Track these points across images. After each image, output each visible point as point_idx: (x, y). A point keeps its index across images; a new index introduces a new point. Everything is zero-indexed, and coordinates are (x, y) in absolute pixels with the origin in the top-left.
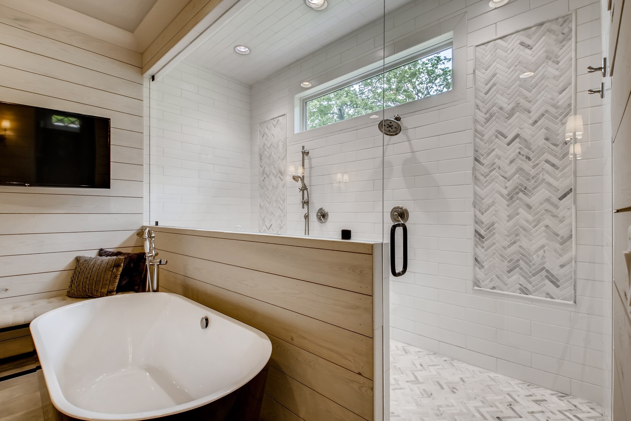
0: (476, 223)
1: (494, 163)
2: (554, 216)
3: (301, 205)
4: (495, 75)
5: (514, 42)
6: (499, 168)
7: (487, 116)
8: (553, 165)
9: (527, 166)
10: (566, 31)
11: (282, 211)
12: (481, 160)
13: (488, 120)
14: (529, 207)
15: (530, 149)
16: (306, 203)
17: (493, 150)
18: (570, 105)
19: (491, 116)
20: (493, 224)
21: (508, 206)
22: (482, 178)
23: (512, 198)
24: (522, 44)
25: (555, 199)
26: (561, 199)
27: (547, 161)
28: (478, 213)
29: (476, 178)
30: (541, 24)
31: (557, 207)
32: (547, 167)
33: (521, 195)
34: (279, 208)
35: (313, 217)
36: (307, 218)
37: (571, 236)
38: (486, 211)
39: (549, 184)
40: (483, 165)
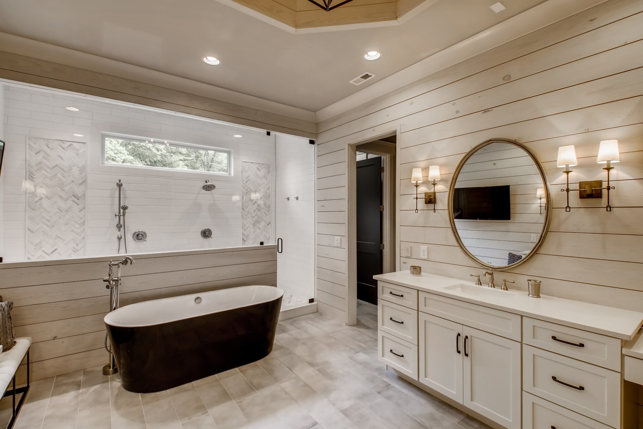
0: (243, 235)
1: (249, 211)
2: (266, 231)
4: (249, 176)
5: (255, 166)
6: (251, 213)
7: (246, 191)
8: (266, 214)
9: (259, 213)
10: (269, 170)
11: (78, 235)
12: (244, 209)
13: (247, 193)
14: (260, 228)
15: (260, 207)
17: (249, 206)
18: (270, 195)
19: (248, 192)
20: (248, 235)
21: (253, 228)
22: (245, 216)
23: (254, 225)
24: (257, 168)
25: (266, 226)
26: (267, 225)
27: (264, 212)
28: (243, 231)
29: (243, 216)
30: (263, 164)
31: (266, 228)
32: (264, 214)
33: (257, 224)
34: (73, 231)
35: (129, 237)
37: (270, 238)
38: (246, 230)
39: (265, 220)
40: (245, 211)
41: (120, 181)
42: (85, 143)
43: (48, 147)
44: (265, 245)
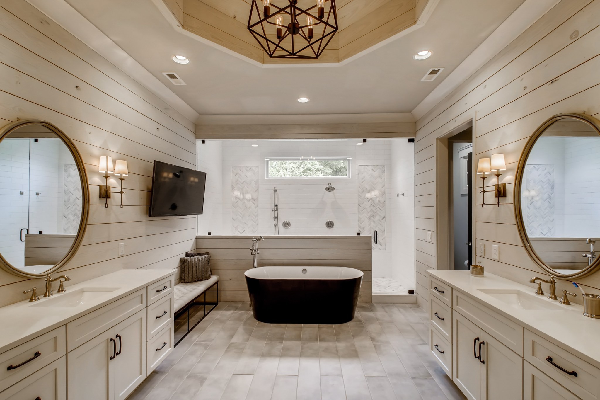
0: (359, 227)
1: (364, 207)
2: (380, 225)
3: (274, 219)
4: (364, 177)
5: (370, 168)
6: (366, 208)
7: (362, 190)
8: (380, 209)
9: (374, 209)
10: (384, 170)
11: (254, 222)
12: (360, 205)
13: (362, 192)
14: (374, 222)
15: (374, 203)
16: (275, 218)
17: (364, 202)
18: (384, 192)
19: (364, 191)
20: (364, 228)
21: (369, 221)
22: (361, 212)
23: (369, 219)
24: (372, 170)
25: (381, 220)
26: (382, 219)
27: (379, 208)
28: (360, 224)
29: (359, 212)
30: (377, 165)
31: (381, 222)
32: (379, 209)
33: (372, 218)
34: (252, 220)
35: (281, 225)
36: (277, 226)
37: (384, 231)
38: (362, 223)
39: (379, 215)
40: (361, 207)
41: (275, 188)
42: (257, 166)
43: (241, 171)
44: (361, 235)
